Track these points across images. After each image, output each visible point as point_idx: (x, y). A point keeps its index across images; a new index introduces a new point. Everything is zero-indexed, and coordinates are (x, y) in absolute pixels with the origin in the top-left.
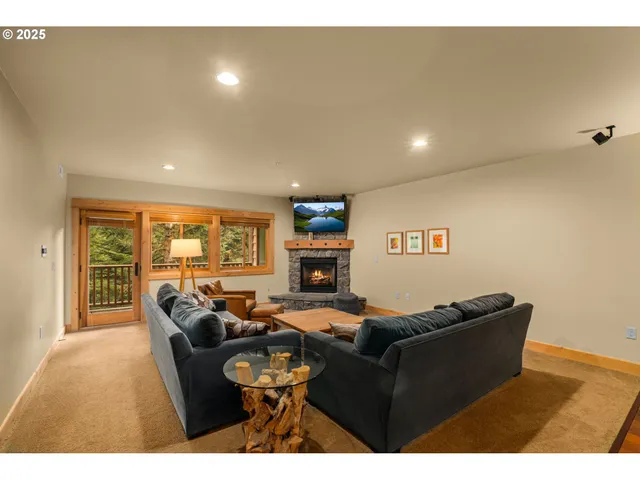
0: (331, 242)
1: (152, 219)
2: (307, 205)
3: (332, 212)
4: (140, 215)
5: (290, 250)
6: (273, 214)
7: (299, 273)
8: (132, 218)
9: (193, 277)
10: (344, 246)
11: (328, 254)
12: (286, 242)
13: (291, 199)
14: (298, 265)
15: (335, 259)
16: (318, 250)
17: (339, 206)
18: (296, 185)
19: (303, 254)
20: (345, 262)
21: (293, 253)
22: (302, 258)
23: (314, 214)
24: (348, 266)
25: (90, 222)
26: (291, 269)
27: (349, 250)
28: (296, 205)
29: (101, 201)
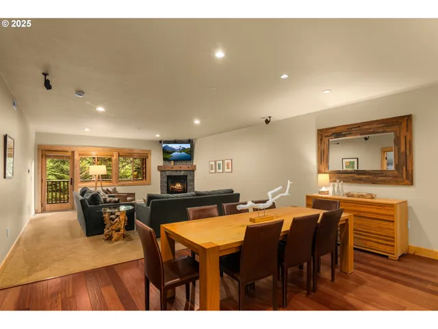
0: (184, 166)
1: (79, 155)
2: (170, 145)
3: (184, 149)
4: (73, 152)
5: (161, 171)
6: (150, 151)
7: (166, 185)
8: (69, 154)
9: (102, 186)
10: (190, 169)
11: (182, 173)
12: (159, 167)
13: (160, 142)
14: (165, 180)
15: (186, 176)
16: (177, 171)
17: (188, 146)
18: (158, 136)
19: (168, 173)
20: (191, 178)
21: (163, 173)
22: (168, 176)
23: (174, 151)
24: (193, 180)
25: (47, 157)
26: (161, 182)
27: (193, 171)
28: (164, 145)
29: (53, 146)
